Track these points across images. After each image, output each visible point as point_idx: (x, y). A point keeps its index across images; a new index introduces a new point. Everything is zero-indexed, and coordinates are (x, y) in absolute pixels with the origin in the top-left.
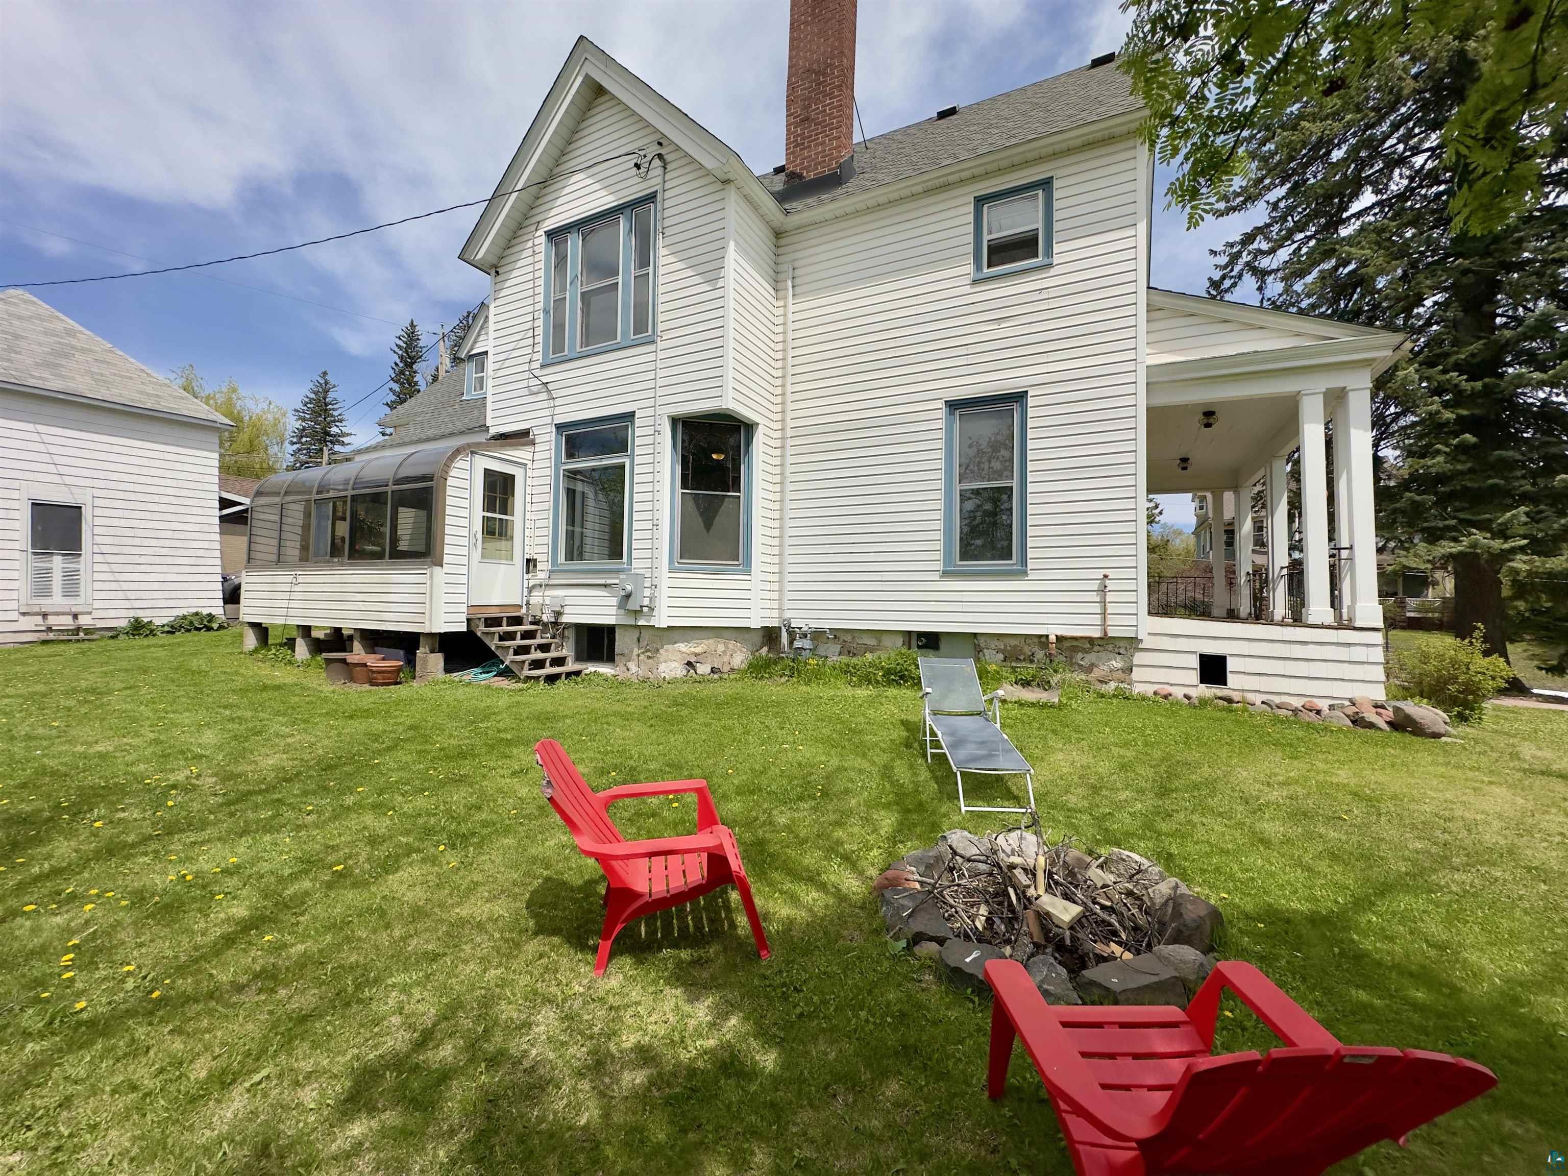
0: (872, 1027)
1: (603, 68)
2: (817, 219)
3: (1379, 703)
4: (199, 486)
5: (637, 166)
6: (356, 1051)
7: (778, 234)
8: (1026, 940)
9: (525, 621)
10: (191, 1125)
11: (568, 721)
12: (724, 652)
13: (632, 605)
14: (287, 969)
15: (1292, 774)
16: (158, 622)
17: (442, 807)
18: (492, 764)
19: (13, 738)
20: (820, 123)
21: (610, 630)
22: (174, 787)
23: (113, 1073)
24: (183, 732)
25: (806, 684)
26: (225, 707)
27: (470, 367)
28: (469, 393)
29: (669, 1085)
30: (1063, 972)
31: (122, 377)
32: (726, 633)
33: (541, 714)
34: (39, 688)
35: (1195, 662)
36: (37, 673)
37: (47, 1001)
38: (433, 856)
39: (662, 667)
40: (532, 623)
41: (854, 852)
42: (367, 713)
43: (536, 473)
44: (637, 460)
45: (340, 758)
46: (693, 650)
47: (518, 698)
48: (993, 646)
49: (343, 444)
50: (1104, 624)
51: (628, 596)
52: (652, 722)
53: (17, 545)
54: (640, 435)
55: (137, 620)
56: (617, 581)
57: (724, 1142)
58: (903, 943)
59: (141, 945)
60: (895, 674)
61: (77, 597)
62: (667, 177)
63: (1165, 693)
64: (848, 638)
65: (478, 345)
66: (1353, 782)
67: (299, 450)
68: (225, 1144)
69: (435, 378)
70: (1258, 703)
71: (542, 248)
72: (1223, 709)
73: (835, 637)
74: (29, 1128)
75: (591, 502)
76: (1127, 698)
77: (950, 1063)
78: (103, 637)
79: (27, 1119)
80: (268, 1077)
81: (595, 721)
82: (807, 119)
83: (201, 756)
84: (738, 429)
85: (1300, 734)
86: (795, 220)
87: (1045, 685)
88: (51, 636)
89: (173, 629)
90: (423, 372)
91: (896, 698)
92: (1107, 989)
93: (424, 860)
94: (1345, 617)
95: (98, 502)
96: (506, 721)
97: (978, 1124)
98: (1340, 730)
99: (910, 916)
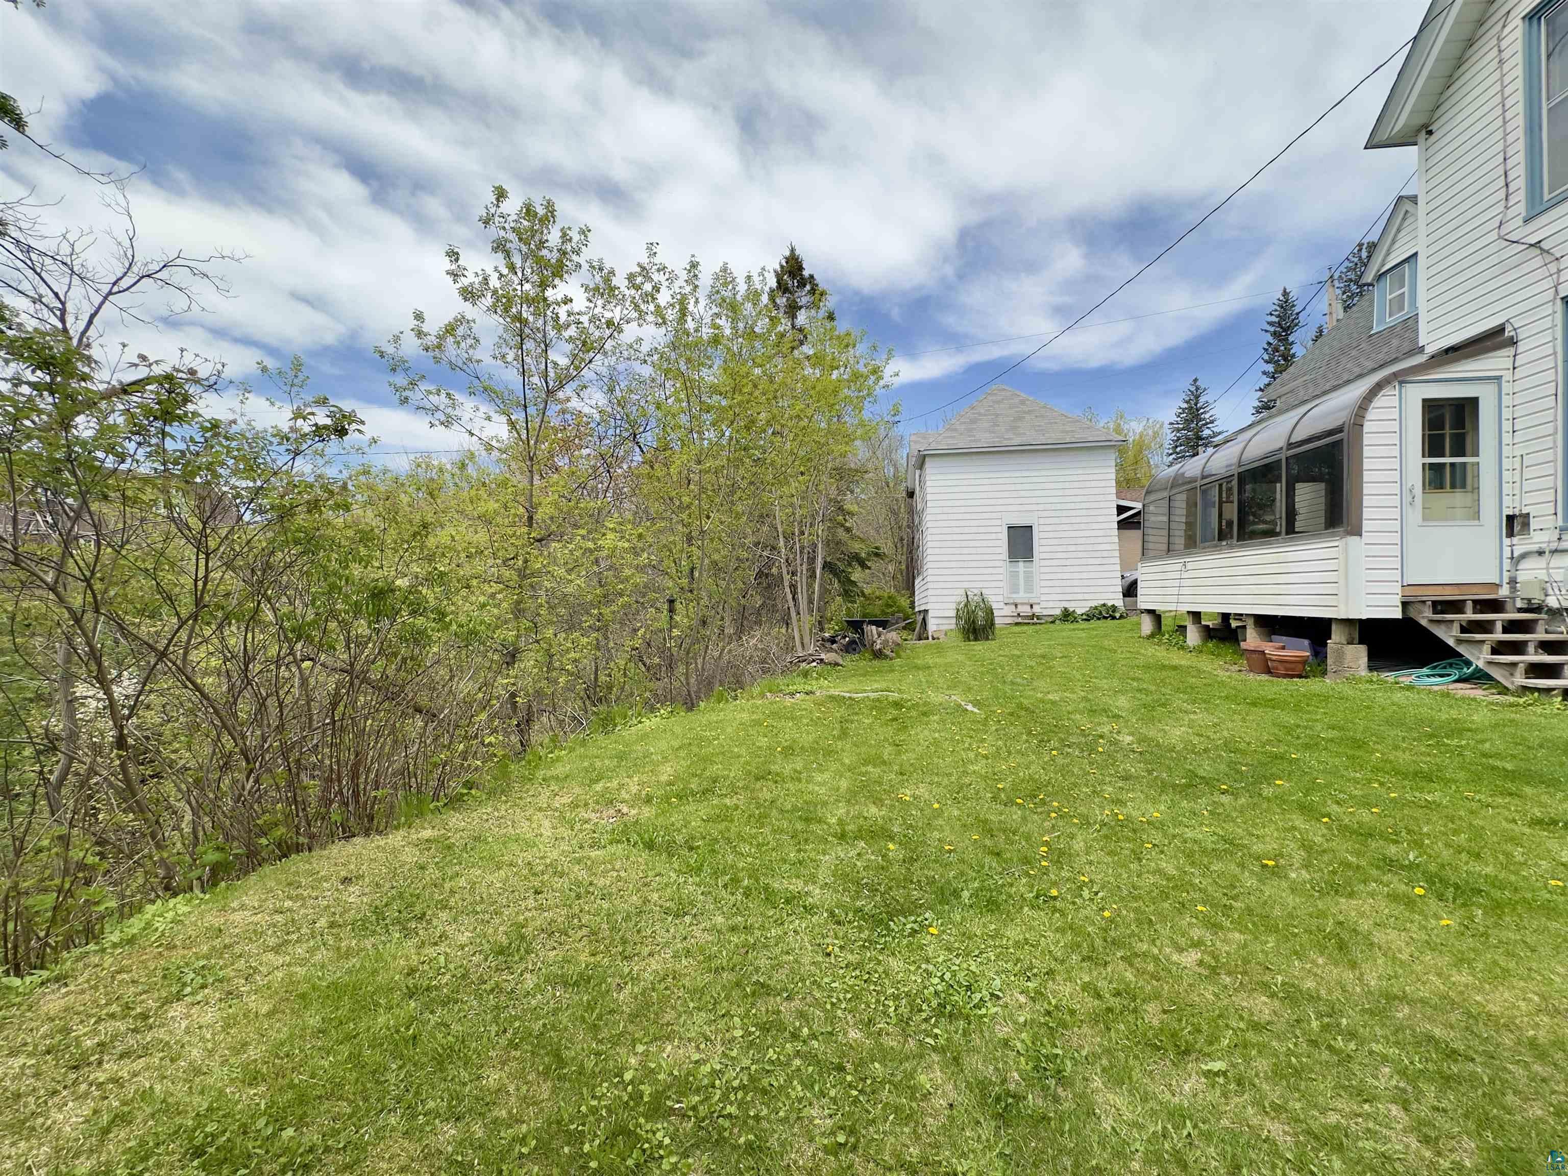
9: (1509, 606)
16: (1079, 611)
19: (1005, 682)
22: (1101, 737)
23: (1081, 969)
24: (1104, 695)
27: (1383, 287)
28: (1381, 322)
31: (1051, 423)
34: (1017, 652)
37: (1034, 878)
40: (1524, 610)
43: (1524, 384)
45: (1248, 744)
47: (1510, 715)
53: (1001, 557)
55: (1066, 609)
65: (1392, 256)
74: (1029, 979)
78: (1047, 622)
79: (1028, 970)
83: (1120, 717)
88: (1020, 620)
89: (1089, 617)
95: (1042, 521)
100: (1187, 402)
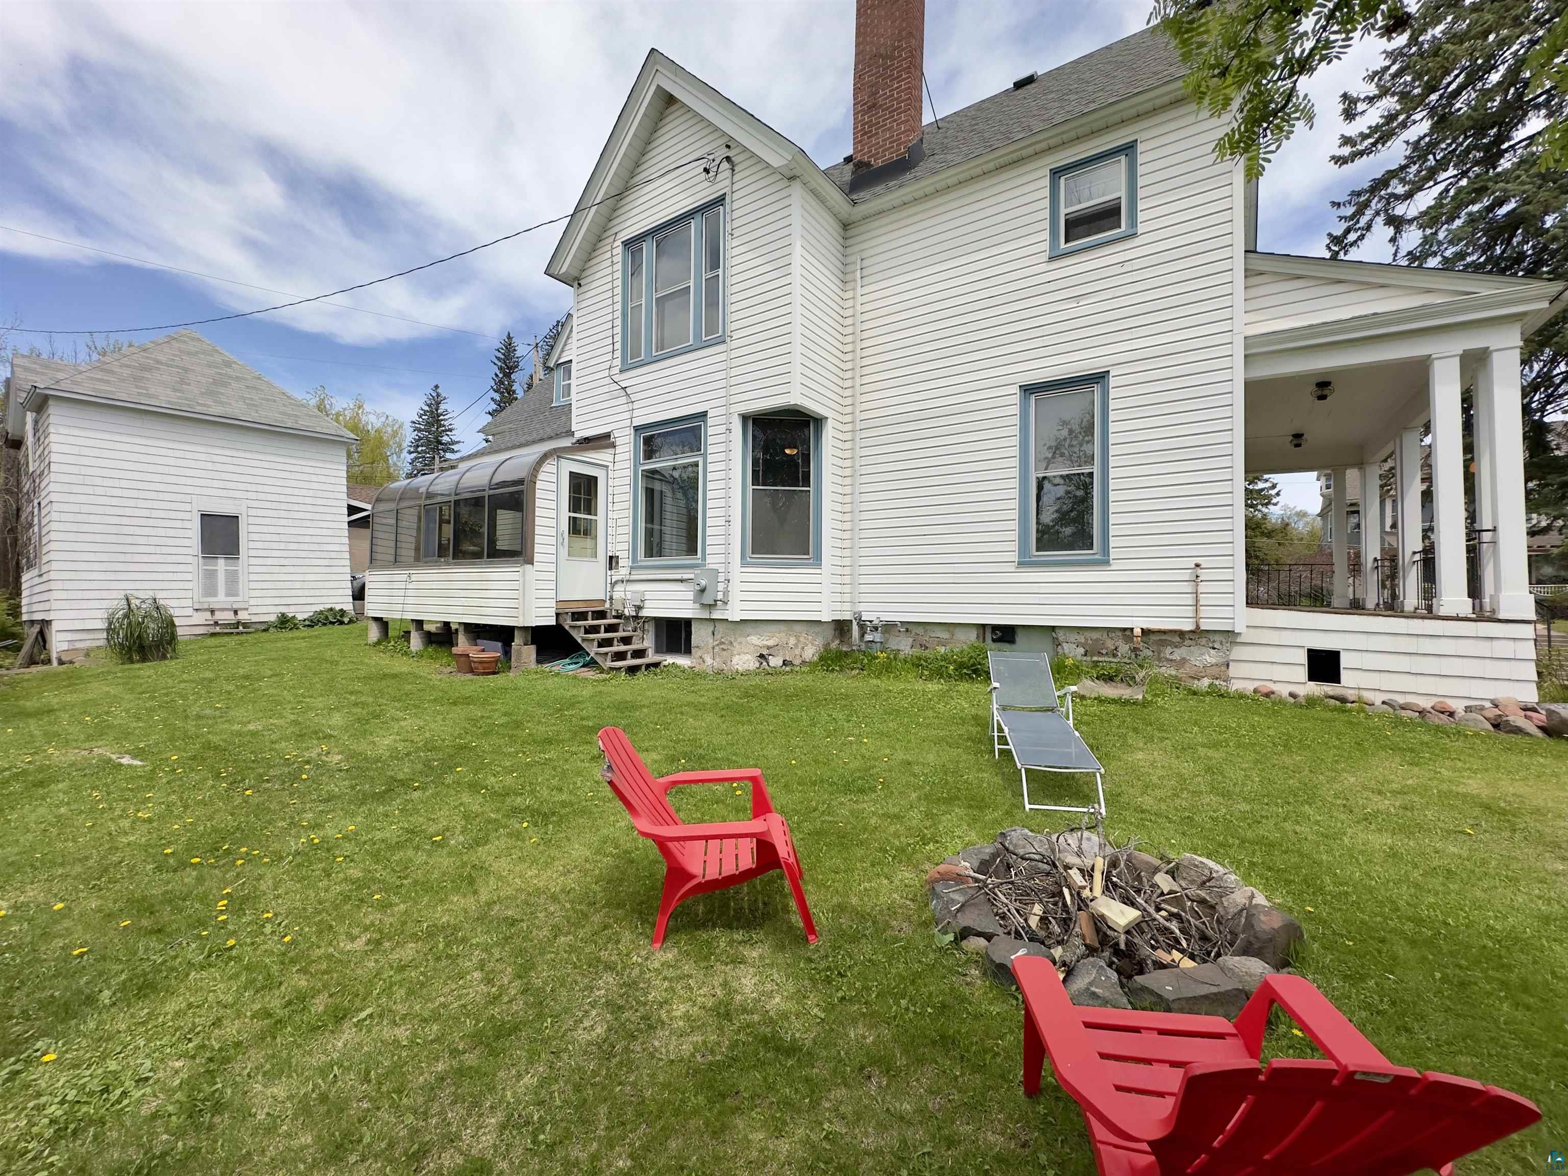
0: (911, 1015)
1: (673, 77)
2: (885, 207)
3: (1530, 705)
4: (331, 495)
5: (707, 171)
6: (442, 999)
7: (846, 226)
8: (1078, 941)
9: (608, 615)
10: (311, 1050)
11: (645, 710)
12: (796, 645)
13: (708, 599)
14: (391, 924)
15: (1410, 782)
16: (300, 617)
17: (528, 788)
18: (574, 749)
19: (187, 717)
20: (887, 109)
21: (688, 622)
22: (308, 762)
23: (253, 1002)
24: (317, 715)
25: (878, 677)
26: (351, 693)
27: (559, 374)
28: (558, 399)
29: (712, 1052)
30: (1114, 976)
31: (268, 400)
32: (797, 628)
33: (620, 703)
34: (209, 675)
35: (1303, 658)
36: (207, 661)
37: (207, 938)
38: (518, 831)
39: (736, 659)
40: (615, 617)
41: (909, 845)
42: (468, 701)
43: (617, 474)
44: (710, 458)
45: (443, 740)
46: (766, 643)
47: (601, 688)
48: (1073, 640)
49: (453, 451)
50: (1197, 617)
51: (703, 591)
52: (723, 712)
53: (190, 551)
54: (713, 432)
55: (283, 614)
56: (692, 576)
57: (759, 1110)
58: (950, 937)
59: (278, 897)
60: (968, 668)
61: (236, 595)
62: (736, 178)
63: (1265, 691)
64: (920, 631)
65: (564, 354)
66: (1485, 793)
67: (416, 458)
68: (335, 1068)
69: (530, 386)
70: (1378, 702)
71: (618, 258)
72: (1335, 709)
73: (907, 630)
74: (190, 1040)
75: (668, 500)
76: (1222, 696)
77: (988, 1057)
78: (257, 631)
79: (189, 1033)
80: (371, 1016)
81: (670, 712)
82: (874, 105)
83: (331, 736)
84: (807, 424)
85: (1426, 738)
86: (862, 209)
87: (1130, 680)
88: (218, 629)
89: (312, 623)
90: (519, 380)
91: (967, 693)
92: (1160, 996)
93: (510, 835)
94: (1487, 608)
95: (252, 512)
96: (589, 710)
97: (1010, 1117)
98: (1476, 735)
99: (958, 910)
100: (429, 406)
